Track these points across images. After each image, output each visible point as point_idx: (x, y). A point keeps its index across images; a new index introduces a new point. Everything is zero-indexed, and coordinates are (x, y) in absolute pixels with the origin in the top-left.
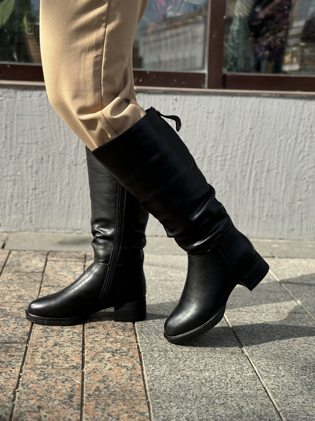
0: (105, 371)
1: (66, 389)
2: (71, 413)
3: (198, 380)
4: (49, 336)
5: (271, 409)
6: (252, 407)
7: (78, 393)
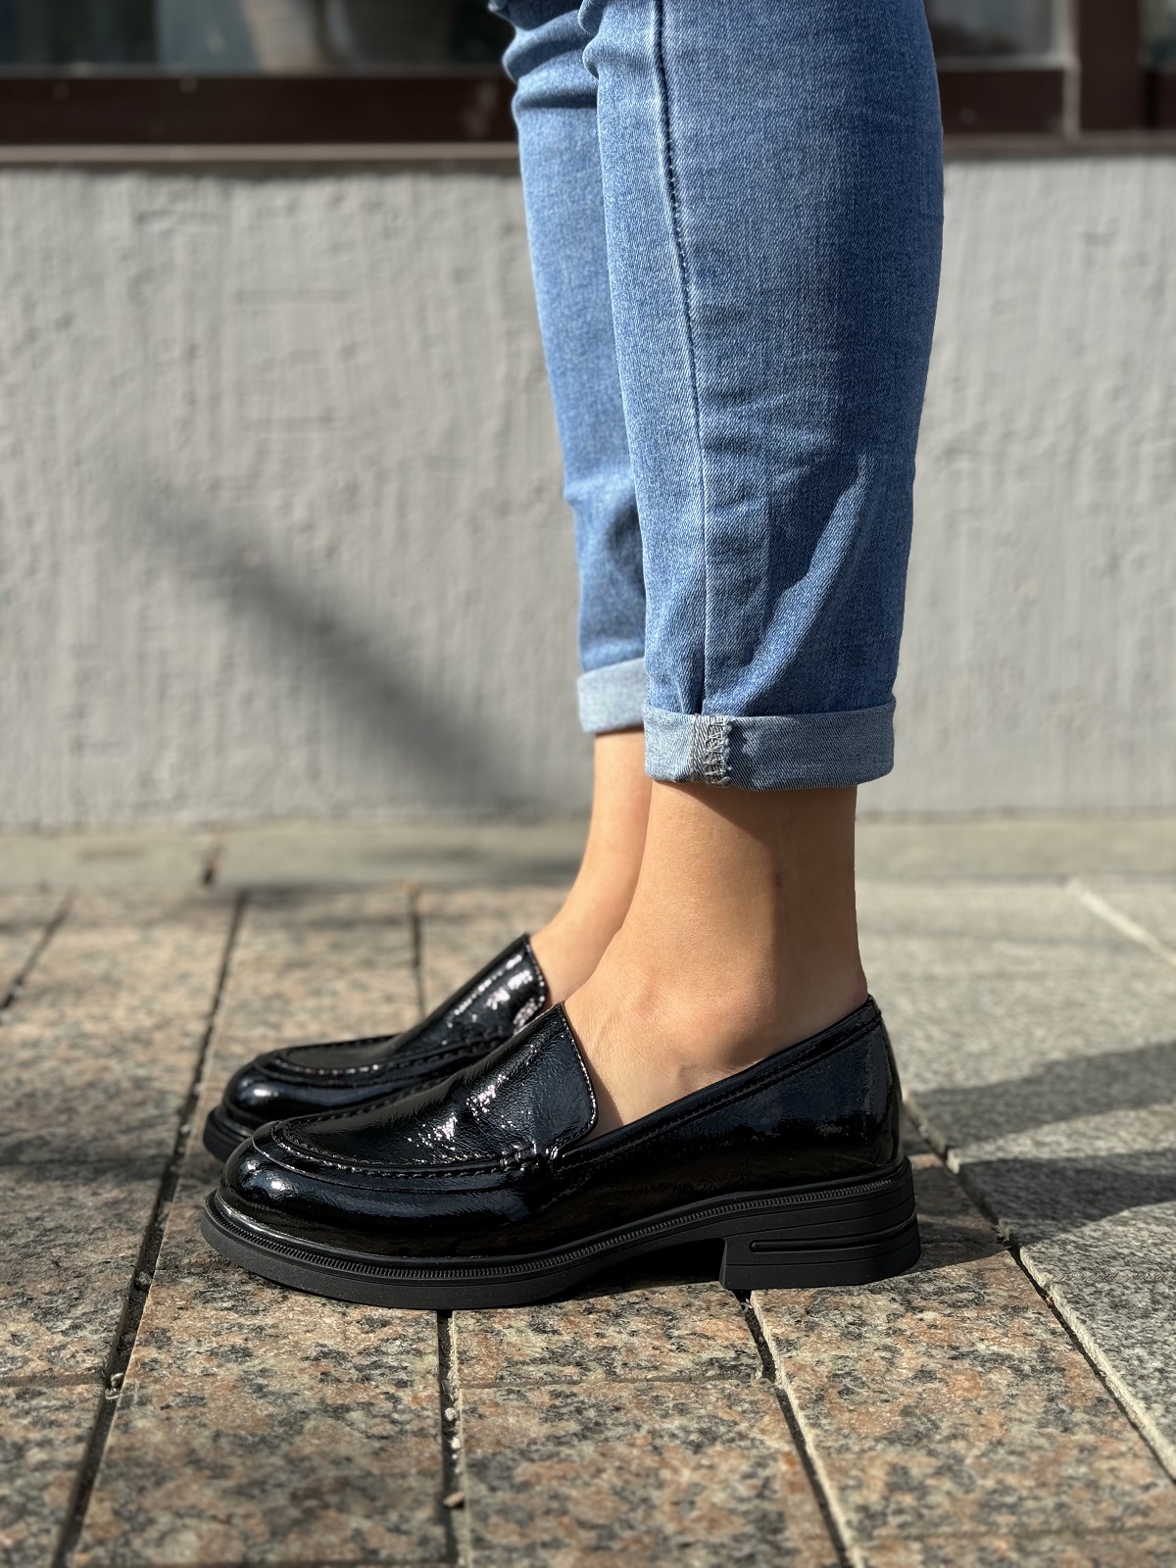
0: (899, 1385)
1: (725, 1484)
7: (802, 1503)
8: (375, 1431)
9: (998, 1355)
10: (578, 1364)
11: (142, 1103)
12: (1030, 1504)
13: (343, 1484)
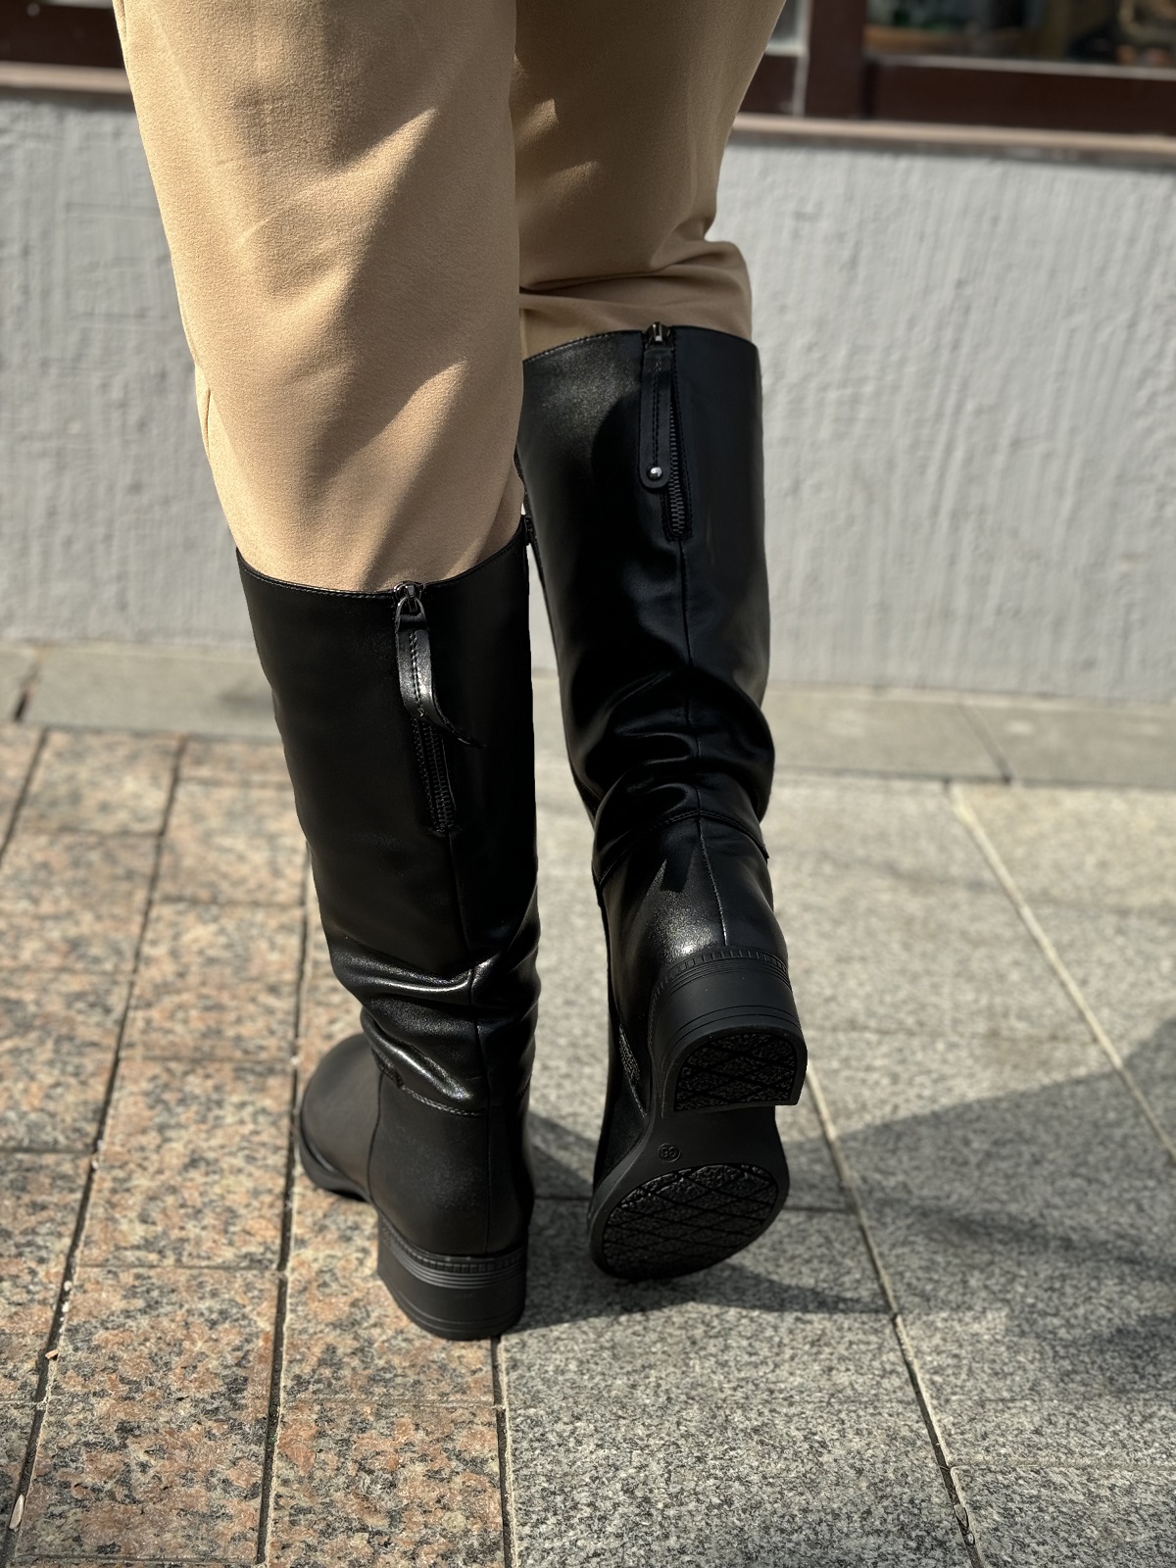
0: (357, 1281)
1: (221, 1354)
2: (231, 1456)
4: (173, 1123)
5: (922, 1454)
6: (857, 1443)
7: (263, 1370)
8: (15, 1298)
10: (160, 1252)
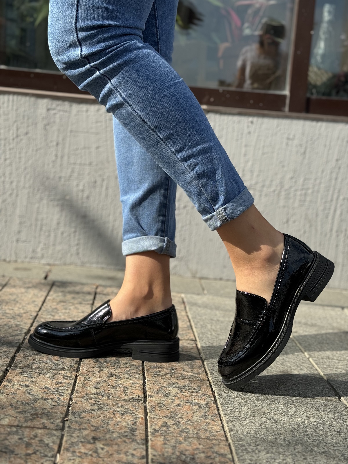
0: (172, 407)
1: (127, 422)
2: (134, 448)
3: (289, 425)
4: (103, 366)
7: (142, 427)
8: (53, 404)
9: (197, 403)
10: (102, 396)
11: (17, 330)
12: (191, 432)
13: (43, 413)
